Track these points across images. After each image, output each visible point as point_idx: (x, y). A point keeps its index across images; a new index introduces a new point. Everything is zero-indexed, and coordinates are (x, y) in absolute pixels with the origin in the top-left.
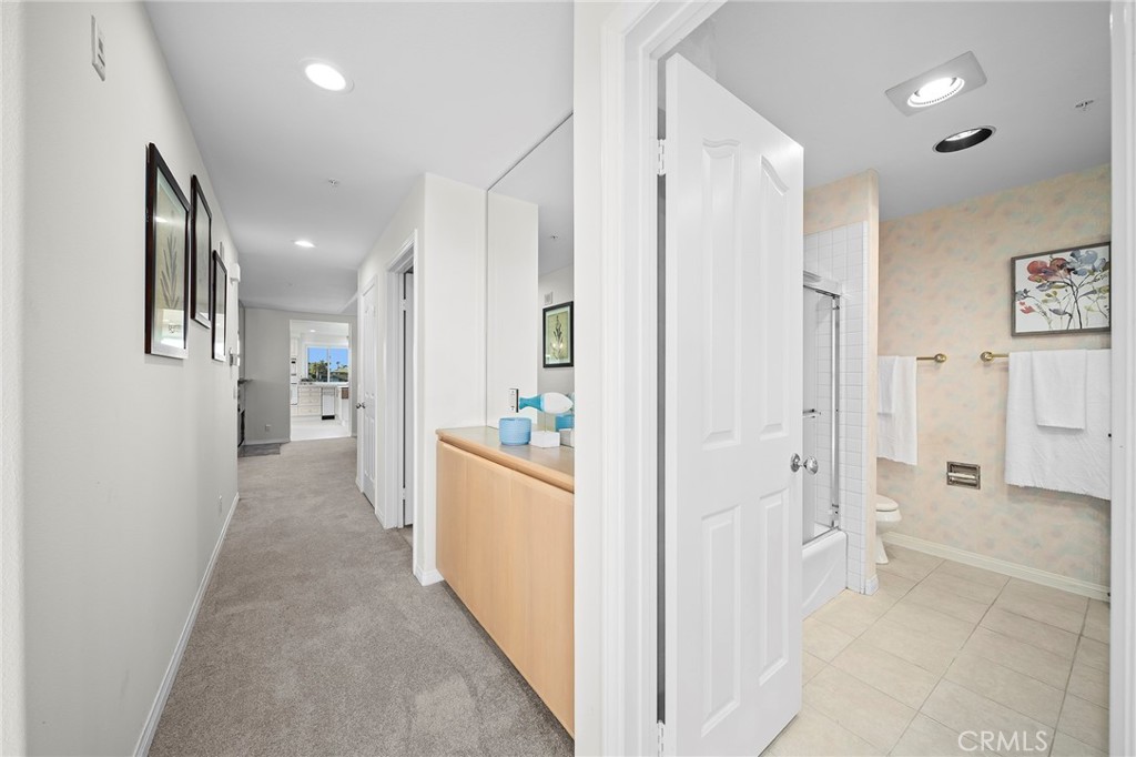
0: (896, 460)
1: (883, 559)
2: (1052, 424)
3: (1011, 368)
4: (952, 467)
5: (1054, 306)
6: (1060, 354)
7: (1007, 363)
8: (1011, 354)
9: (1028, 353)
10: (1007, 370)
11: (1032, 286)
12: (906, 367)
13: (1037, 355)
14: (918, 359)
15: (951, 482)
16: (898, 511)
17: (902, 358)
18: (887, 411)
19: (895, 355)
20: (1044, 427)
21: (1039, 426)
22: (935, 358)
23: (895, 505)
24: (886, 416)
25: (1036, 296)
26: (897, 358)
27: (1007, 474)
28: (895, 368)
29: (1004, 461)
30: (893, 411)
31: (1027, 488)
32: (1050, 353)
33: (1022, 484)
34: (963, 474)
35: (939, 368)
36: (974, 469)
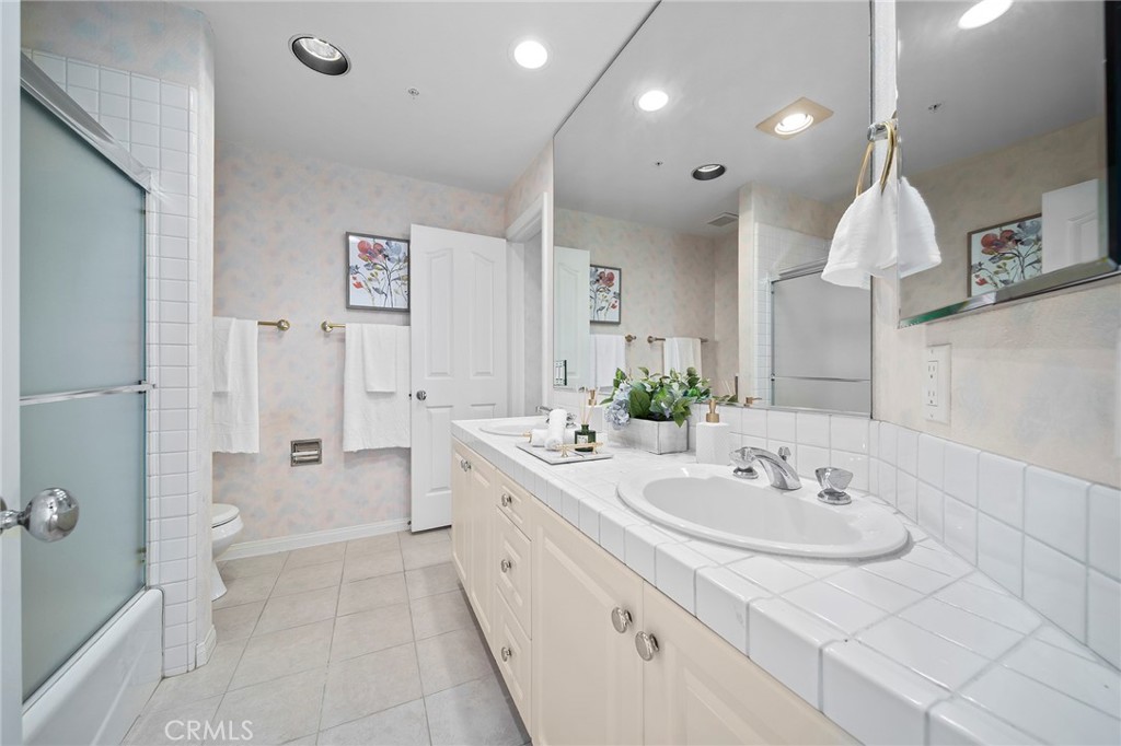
0: (234, 452)
1: (220, 590)
2: (377, 389)
3: (347, 338)
4: (296, 446)
5: (376, 285)
6: (381, 326)
7: (344, 334)
8: (347, 325)
9: (359, 325)
10: (343, 340)
11: (361, 263)
12: (243, 332)
13: (366, 327)
14: (260, 323)
15: (295, 462)
16: (239, 517)
17: (241, 321)
18: (220, 389)
19: (231, 316)
20: (372, 393)
21: (368, 393)
22: (279, 325)
23: (234, 511)
24: (220, 395)
25: (364, 273)
26: (234, 320)
27: (345, 442)
28: (232, 333)
29: (342, 430)
30: (229, 389)
31: (359, 452)
32: (374, 326)
33: (355, 450)
34: (305, 451)
35: (281, 337)
36: (315, 444)
